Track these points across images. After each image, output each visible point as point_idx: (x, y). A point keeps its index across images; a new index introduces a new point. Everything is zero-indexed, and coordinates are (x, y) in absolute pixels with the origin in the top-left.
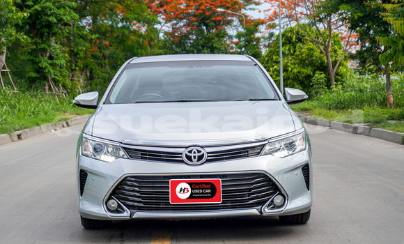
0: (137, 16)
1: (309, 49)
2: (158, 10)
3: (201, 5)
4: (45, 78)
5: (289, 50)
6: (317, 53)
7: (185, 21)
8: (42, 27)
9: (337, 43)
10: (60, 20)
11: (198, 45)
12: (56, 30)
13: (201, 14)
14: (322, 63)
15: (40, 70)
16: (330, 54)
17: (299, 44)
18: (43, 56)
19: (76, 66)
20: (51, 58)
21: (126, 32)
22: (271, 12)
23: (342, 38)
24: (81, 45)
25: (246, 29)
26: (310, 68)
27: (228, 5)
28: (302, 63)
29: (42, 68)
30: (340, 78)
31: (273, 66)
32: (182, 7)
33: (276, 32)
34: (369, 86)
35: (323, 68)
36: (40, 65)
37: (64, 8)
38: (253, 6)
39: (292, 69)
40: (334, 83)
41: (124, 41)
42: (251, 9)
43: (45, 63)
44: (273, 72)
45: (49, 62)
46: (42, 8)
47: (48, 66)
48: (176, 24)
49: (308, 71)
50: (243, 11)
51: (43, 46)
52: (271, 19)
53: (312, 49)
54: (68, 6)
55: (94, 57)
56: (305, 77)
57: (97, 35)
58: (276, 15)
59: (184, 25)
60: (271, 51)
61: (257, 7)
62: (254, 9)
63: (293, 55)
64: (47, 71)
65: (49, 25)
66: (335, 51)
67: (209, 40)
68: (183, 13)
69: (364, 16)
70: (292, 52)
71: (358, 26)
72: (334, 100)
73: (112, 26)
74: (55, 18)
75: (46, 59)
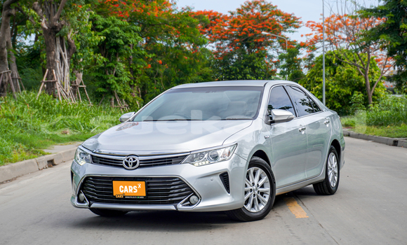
0: (190, 38)
1: (348, 71)
2: (203, 31)
3: (244, 27)
4: (112, 93)
5: (330, 71)
6: (355, 75)
7: (228, 41)
8: (111, 48)
9: (374, 65)
10: (126, 42)
11: (240, 64)
12: (123, 51)
13: (244, 36)
14: (361, 84)
15: (107, 86)
16: (368, 76)
17: (339, 67)
18: (110, 74)
19: (134, 82)
20: (116, 75)
21: (180, 52)
22: (312, 37)
23: (377, 61)
24: (140, 64)
25: (288, 51)
26: (349, 88)
27: (269, 28)
28: (342, 84)
29: (109, 84)
30: (376, 97)
31: (315, 86)
32: (226, 28)
33: (317, 54)
34: (403, 106)
35: (361, 88)
36: (108, 81)
37: (130, 31)
38: (292, 29)
39: (332, 89)
40: (372, 102)
41: (178, 60)
42: (290, 31)
43: (112, 80)
44: (316, 91)
45: (116, 79)
46: (111, 31)
47: (115, 82)
48: (220, 44)
49: (347, 91)
50: (283, 33)
51: (111, 64)
52: (312, 42)
53: (351, 72)
54: (134, 30)
55: (147, 74)
56: (345, 96)
57: (154, 55)
58: (316, 39)
59: (228, 45)
60: (313, 73)
61: (296, 30)
62: (293, 32)
63: (333, 76)
64: (114, 87)
65: (117, 47)
66: (372, 73)
67: (251, 59)
68: (227, 34)
69: (402, 45)
70: (332, 74)
71: (395, 53)
72: (373, 118)
73: (167, 47)
74: (123, 40)
75: (113, 76)
